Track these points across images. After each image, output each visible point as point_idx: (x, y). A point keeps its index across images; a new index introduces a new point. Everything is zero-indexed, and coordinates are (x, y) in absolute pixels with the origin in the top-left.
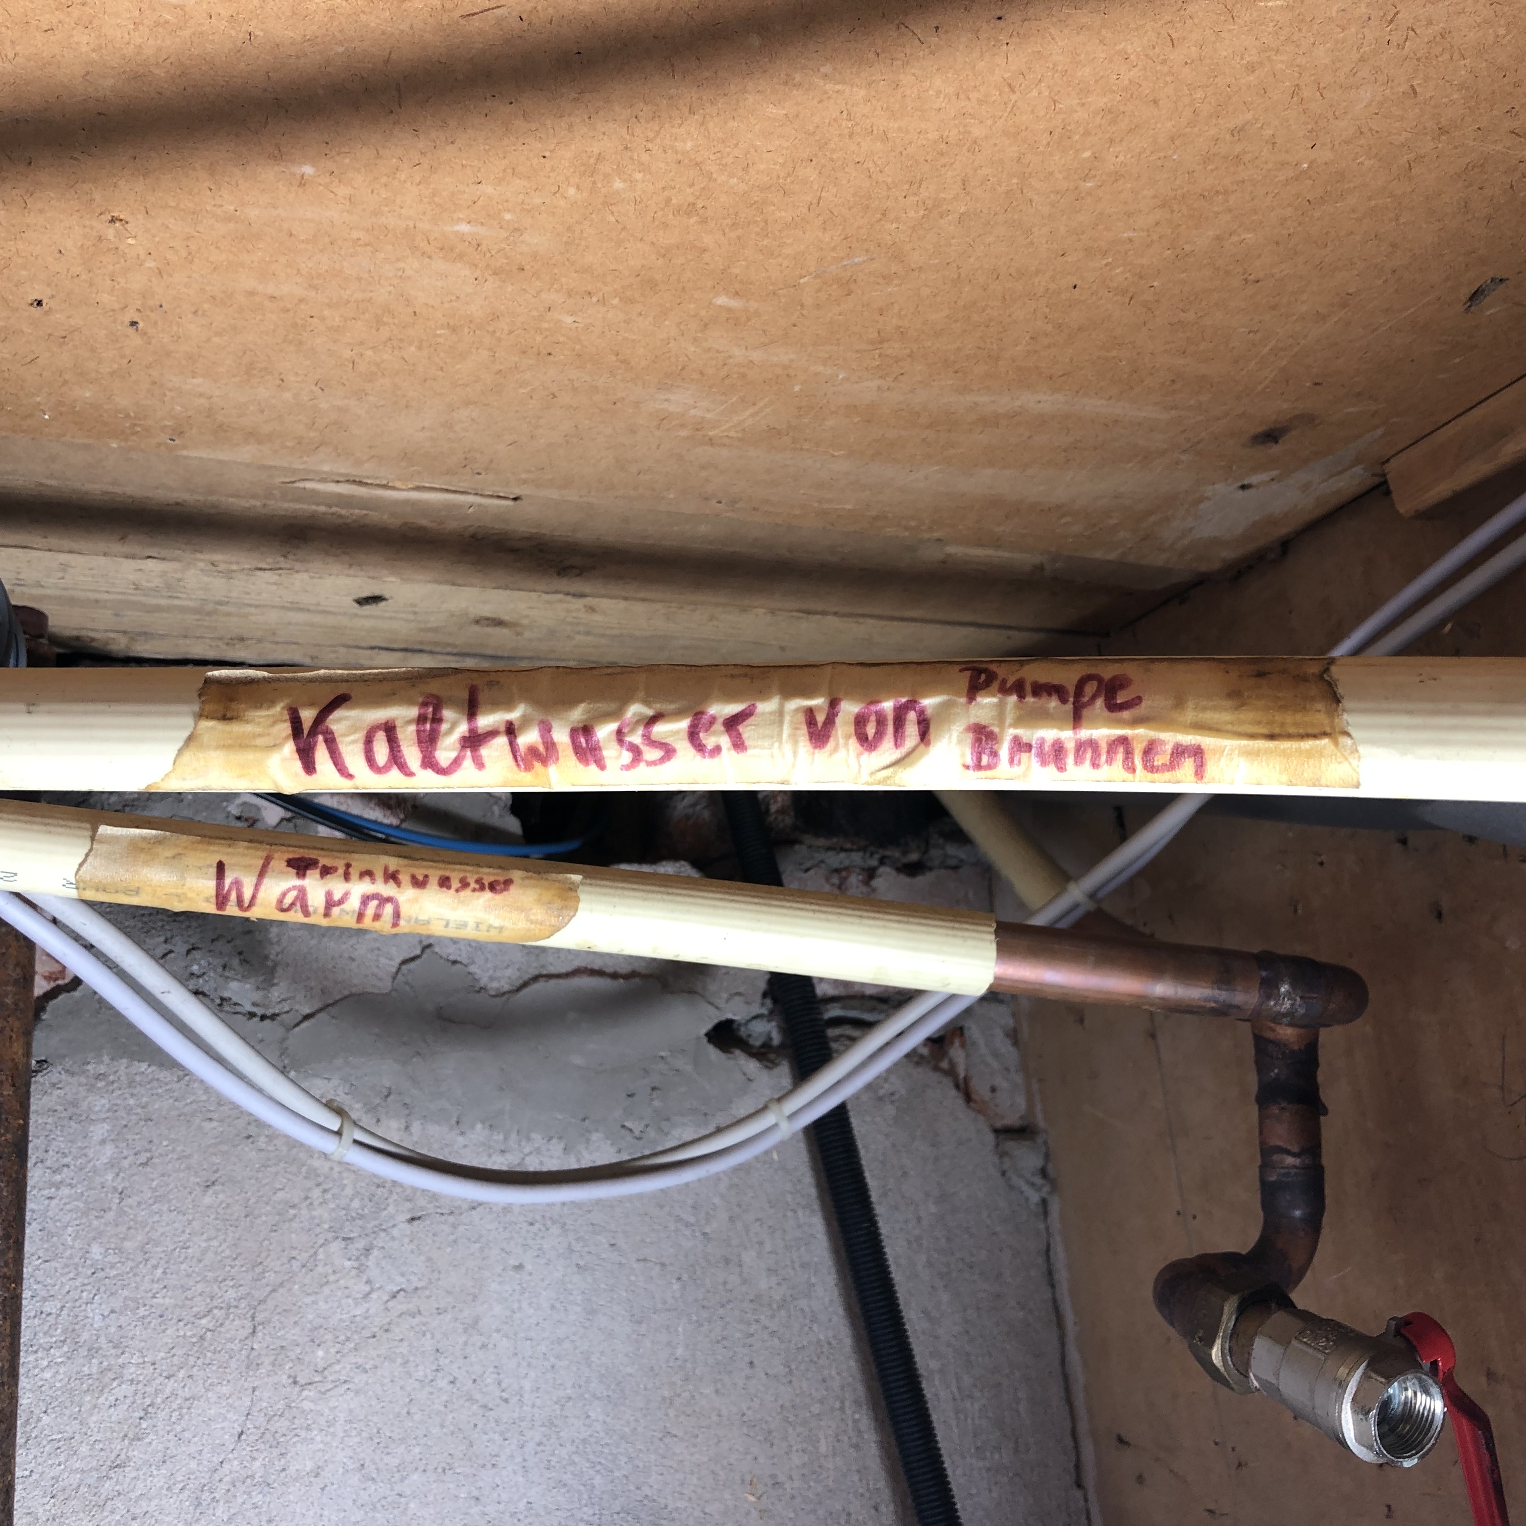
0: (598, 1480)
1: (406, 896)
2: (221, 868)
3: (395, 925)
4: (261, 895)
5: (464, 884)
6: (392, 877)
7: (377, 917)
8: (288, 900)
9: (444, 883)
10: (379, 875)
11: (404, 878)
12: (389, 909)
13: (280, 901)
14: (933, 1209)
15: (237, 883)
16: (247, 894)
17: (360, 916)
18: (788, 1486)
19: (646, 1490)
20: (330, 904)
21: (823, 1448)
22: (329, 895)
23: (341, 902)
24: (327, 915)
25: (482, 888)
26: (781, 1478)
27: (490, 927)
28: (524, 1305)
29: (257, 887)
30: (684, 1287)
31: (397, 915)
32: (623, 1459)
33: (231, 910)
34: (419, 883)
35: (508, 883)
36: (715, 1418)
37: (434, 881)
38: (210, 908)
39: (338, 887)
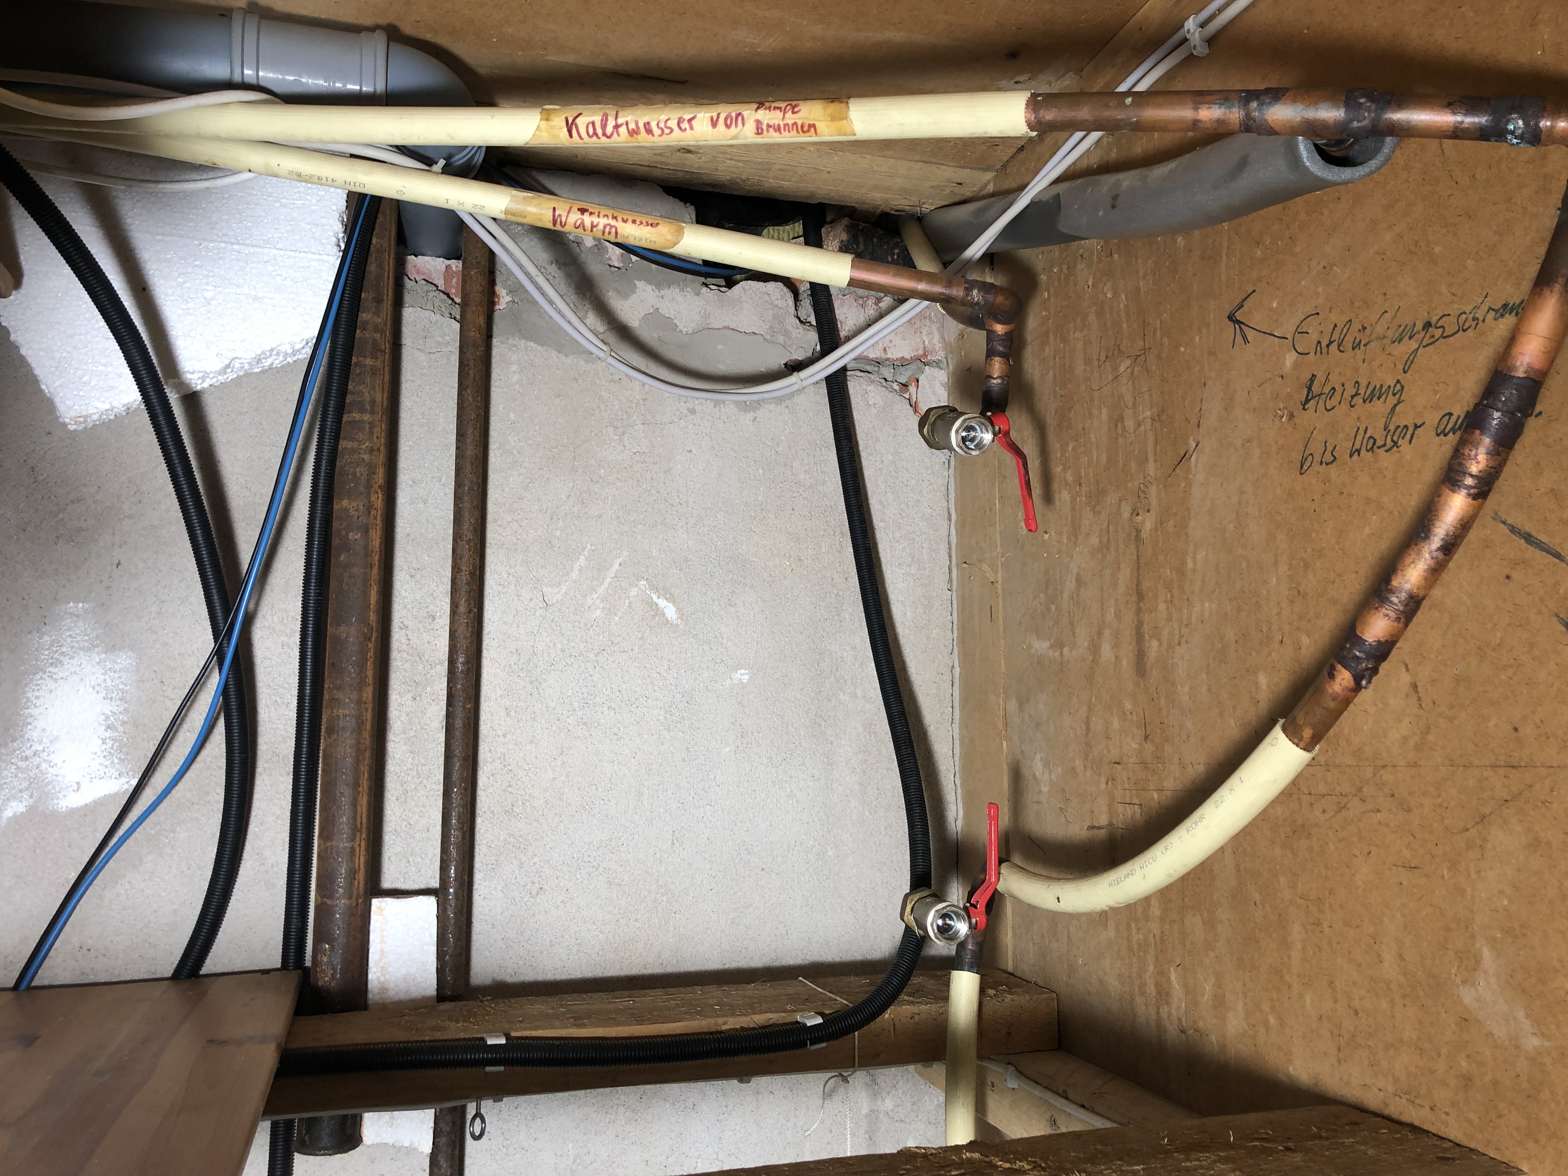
0: (719, 543)
1: (620, 225)
2: (554, 209)
3: (616, 237)
4: (568, 221)
5: (641, 223)
6: (615, 218)
7: (610, 233)
8: (578, 224)
9: (634, 222)
10: (610, 217)
11: (620, 219)
12: (613, 230)
13: (575, 224)
14: (890, 458)
15: (560, 215)
16: (564, 220)
17: (604, 233)
18: (805, 561)
19: (740, 551)
20: (593, 226)
21: (823, 550)
22: (592, 222)
23: (597, 226)
24: (592, 231)
25: (648, 225)
26: (802, 558)
27: (651, 241)
28: (691, 467)
29: (567, 216)
30: (764, 472)
31: (616, 233)
32: (731, 537)
33: (558, 227)
34: (625, 221)
35: (658, 224)
36: (774, 528)
37: (630, 221)
38: (550, 226)
39: (595, 220)
